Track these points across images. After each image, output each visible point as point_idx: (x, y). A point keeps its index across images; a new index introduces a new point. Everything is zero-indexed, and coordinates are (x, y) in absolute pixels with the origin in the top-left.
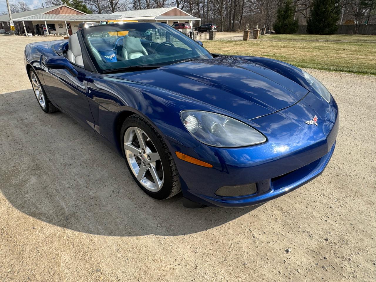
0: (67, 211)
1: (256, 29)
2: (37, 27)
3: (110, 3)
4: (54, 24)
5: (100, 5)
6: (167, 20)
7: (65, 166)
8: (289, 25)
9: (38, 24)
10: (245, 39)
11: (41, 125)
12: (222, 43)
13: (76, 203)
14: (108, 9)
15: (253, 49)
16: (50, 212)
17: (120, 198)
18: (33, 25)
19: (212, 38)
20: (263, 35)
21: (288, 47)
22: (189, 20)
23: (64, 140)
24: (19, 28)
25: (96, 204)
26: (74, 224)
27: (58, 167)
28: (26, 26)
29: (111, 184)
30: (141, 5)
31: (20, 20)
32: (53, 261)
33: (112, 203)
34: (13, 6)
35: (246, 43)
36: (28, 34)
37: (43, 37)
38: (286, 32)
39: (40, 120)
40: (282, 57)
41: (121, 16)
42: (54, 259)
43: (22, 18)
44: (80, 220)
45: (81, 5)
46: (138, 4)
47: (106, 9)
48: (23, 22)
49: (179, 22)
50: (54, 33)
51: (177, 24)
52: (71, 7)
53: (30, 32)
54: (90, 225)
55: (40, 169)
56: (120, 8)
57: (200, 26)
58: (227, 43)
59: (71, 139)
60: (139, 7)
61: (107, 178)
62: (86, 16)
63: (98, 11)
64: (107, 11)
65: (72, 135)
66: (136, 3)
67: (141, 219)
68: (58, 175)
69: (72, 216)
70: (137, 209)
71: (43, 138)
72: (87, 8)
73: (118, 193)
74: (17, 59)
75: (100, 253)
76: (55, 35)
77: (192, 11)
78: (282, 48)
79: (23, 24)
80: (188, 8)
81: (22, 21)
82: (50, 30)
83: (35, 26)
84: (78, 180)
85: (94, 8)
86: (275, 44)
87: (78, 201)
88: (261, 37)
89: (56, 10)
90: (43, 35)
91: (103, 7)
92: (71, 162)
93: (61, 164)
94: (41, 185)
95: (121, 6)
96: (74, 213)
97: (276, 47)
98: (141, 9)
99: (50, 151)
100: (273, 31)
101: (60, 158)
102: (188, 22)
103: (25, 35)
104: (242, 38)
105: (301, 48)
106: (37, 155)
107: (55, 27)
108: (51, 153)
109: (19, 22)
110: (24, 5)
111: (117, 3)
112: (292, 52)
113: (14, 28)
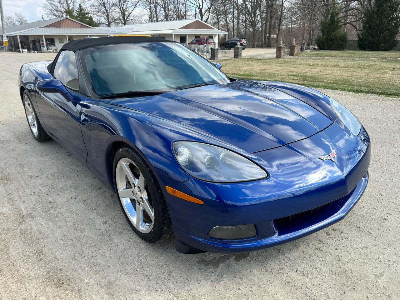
0: (24, 212)
1: (292, 44)
2: (33, 43)
3: (122, 14)
4: (54, 39)
5: (109, 17)
6: (187, 34)
7: (31, 177)
8: (335, 40)
9: (34, 39)
10: (278, 56)
11: (17, 143)
12: (248, 61)
13: (34, 206)
14: (119, 21)
15: (281, 68)
16: (9, 213)
17: (75, 203)
18: (30, 40)
19: (238, 55)
20: (303, 51)
21: (327, 65)
22: (213, 34)
23: (36, 156)
24: (13, 43)
25: (52, 207)
26: (29, 221)
27: (25, 178)
28: (21, 41)
29: (71, 192)
30: (158, 16)
31: (15, 34)
32: (4, 246)
33: (67, 207)
34: (8, 18)
35: (277, 61)
36: (22, 51)
37: (39, 53)
38: (331, 48)
39: (16, 138)
40: (312, 77)
41: (133, 29)
42: (5, 244)
43: (17, 32)
44: (35, 218)
45: (88, 17)
46: (155, 16)
47: (116, 22)
48: (18, 37)
49: (201, 37)
50: (53, 49)
51: (198, 39)
52: (75, 19)
53: (25, 47)
54: (42, 222)
55: (7, 180)
56: (133, 20)
57: (227, 41)
58: (254, 61)
59: (44, 155)
60: (155, 19)
61: (69, 188)
62: (92, 29)
63: (107, 24)
64: (117, 24)
65: (45, 152)
66: (152, 15)
67: (89, 218)
68: (24, 184)
69: (29, 215)
70: (88, 211)
71: (16, 154)
72: (94, 20)
73: (75, 199)
74: (5, 78)
75: (45, 241)
76: (53, 51)
77: (220, 24)
78: (318, 66)
79: (17, 38)
80: (215, 20)
81: (16, 36)
82: (48, 45)
83: (32, 41)
84: (41, 189)
85: (103, 20)
86: (312, 62)
87: (37, 205)
88: (300, 54)
89: (57, 23)
90: (40, 51)
91: (112, 19)
92: (38, 174)
93: (28, 176)
94: (5, 192)
95: (135, 17)
96: (31, 213)
97: (312, 65)
98: (157, 20)
99: (20, 165)
100: (316, 47)
101: (28, 171)
102: (212, 37)
103: (19, 52)
104: (275, 56)
105: (341, 67)
106: (7, 168)
107: (54, 42)
108: (20, 167)
109: (13, 36)
110: (21, 16)
111: (130, 14)
112: (328, 71)
113: (7, 43)
